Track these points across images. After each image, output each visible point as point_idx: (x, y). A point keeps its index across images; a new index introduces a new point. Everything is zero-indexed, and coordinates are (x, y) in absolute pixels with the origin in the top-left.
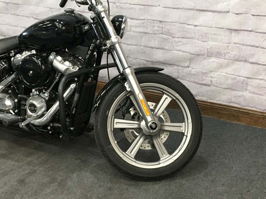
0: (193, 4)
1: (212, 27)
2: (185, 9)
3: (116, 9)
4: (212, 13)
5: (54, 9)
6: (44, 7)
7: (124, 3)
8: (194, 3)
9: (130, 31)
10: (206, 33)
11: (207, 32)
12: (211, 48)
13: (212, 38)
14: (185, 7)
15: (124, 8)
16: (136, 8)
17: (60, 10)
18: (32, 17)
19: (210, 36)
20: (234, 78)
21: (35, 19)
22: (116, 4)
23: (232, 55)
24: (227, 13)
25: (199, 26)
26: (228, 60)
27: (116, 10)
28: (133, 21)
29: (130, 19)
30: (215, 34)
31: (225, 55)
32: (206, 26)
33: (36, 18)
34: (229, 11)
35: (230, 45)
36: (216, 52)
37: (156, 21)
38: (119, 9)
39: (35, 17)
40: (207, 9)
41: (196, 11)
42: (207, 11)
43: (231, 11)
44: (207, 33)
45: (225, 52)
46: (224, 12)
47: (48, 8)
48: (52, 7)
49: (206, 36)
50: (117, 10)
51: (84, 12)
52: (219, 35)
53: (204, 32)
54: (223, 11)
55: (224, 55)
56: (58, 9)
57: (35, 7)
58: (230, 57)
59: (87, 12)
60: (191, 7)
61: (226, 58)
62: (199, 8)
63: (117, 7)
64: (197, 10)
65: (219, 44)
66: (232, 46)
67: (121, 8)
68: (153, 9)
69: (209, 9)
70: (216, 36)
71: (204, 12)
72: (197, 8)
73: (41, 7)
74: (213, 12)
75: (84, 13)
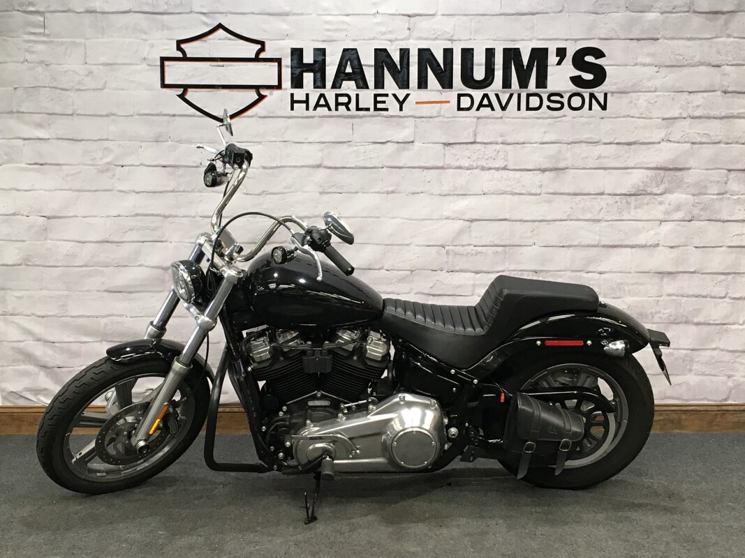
0: (598, 238)
1: (630, 273)
2: (583, 246)
3: (446, 257)
4: (629, 249)
7: (463, 246)
8: (599, 235)
9: (472, 295)
10: (620, 284)
11: (621, 281)
12: (629, 307)
13: (629, 291)
14: (583, 244)
15: (463, 255)
16: (486, 253)
19: (626, 288)
20: (670, 353)
22: (447, 248)
23: (665, 315)
24: (654, 247)
25: (608, 272)
26: (659, 325)
27: (446, 260)
28: (478, 276)
29: (473, 274)
30: (636, 284)
31: (653, 317)
32: (619, 272)
34: (657, 244)
35: (661, 299)
36: (637, 314)
37: (526, 271)
38: (451, 256)
40: (620, 243)
41: (603, 249)
42: (622, 246)
43: (661, 243)
44: (622, 284)
45: (653, 311)
46: (650, 246)
49: (620, 288)
51: (370, 269)
52: (642, 284)
53: (616, 281)
54: (649, 244)
55: (650, 316)
58: (661, 318)
60: (593, 243)
61: (656, 321)
62: (607, 243)
63: (448, 253)
64: (604, 246)
65: (642, 299)
66: (664, 300)
67: (456, 254)
68: (520, 252)
69: (624, 243)
70: (637, 286)
71: (615, 249)
72: (603, 244)
74: (632, 247)
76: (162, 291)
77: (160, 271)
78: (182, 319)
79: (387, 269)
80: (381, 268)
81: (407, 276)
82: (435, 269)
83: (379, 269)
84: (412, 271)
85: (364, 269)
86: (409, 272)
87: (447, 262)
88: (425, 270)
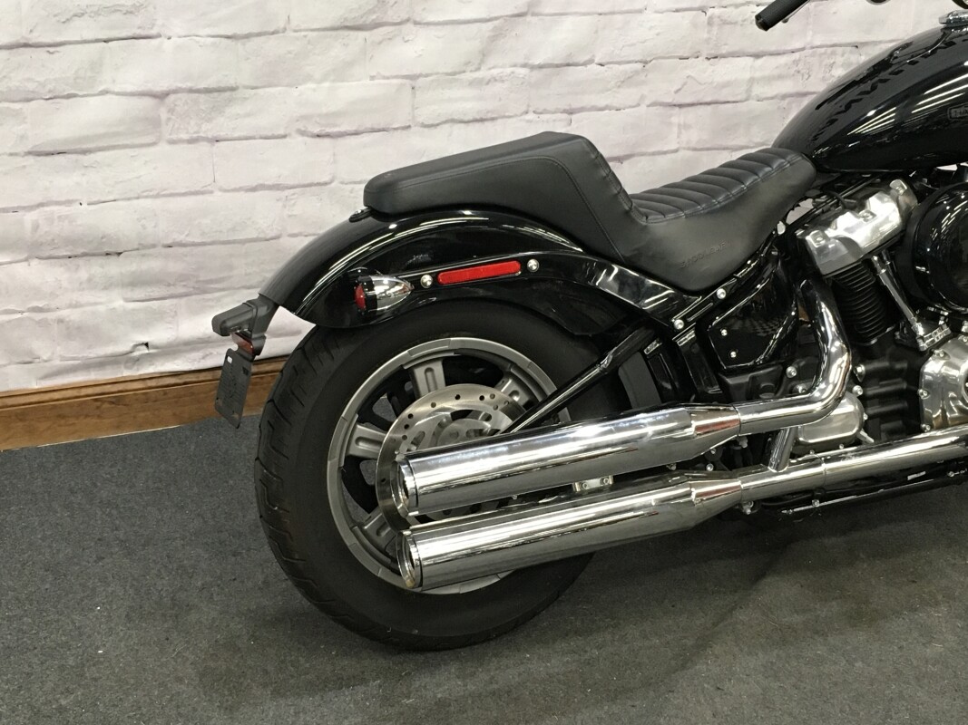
3: (706, 30)
5: (427, 76)
6: (372, 78)
7: (737, 6)
9: (746, 100)
15: (736, 23)
17: (457, 77)
18: (303, 133)
21: (318, 136)
22: (710, 12)
27: (706, 36)
28: (760, 61)
29: (752, 59)
33: (323, 133)
37: (840, 45)
38: (715, 28)
39: (317, 130)
47: (396, 77)
48: (417, 71)
50: (709, 32)
51: (568, 65)
56: (448, 74)
57: (326, 84)
59: (581, 62)
63: (710, 23)
67: (725, 23)
68: (834, 10)
73: (359, 80)
75: (566, 68)
76: (154, 144)
77: (148, 102)
78: (200, 197)
79: (600, 62)
80: (591, 61)
81: (637, 72)
82: (685, 55)
83: (585, 64)
84: (646, 62)
85: (558, 66)
86: (639, 66)
87: (707, 41)
88: (669, 58)
